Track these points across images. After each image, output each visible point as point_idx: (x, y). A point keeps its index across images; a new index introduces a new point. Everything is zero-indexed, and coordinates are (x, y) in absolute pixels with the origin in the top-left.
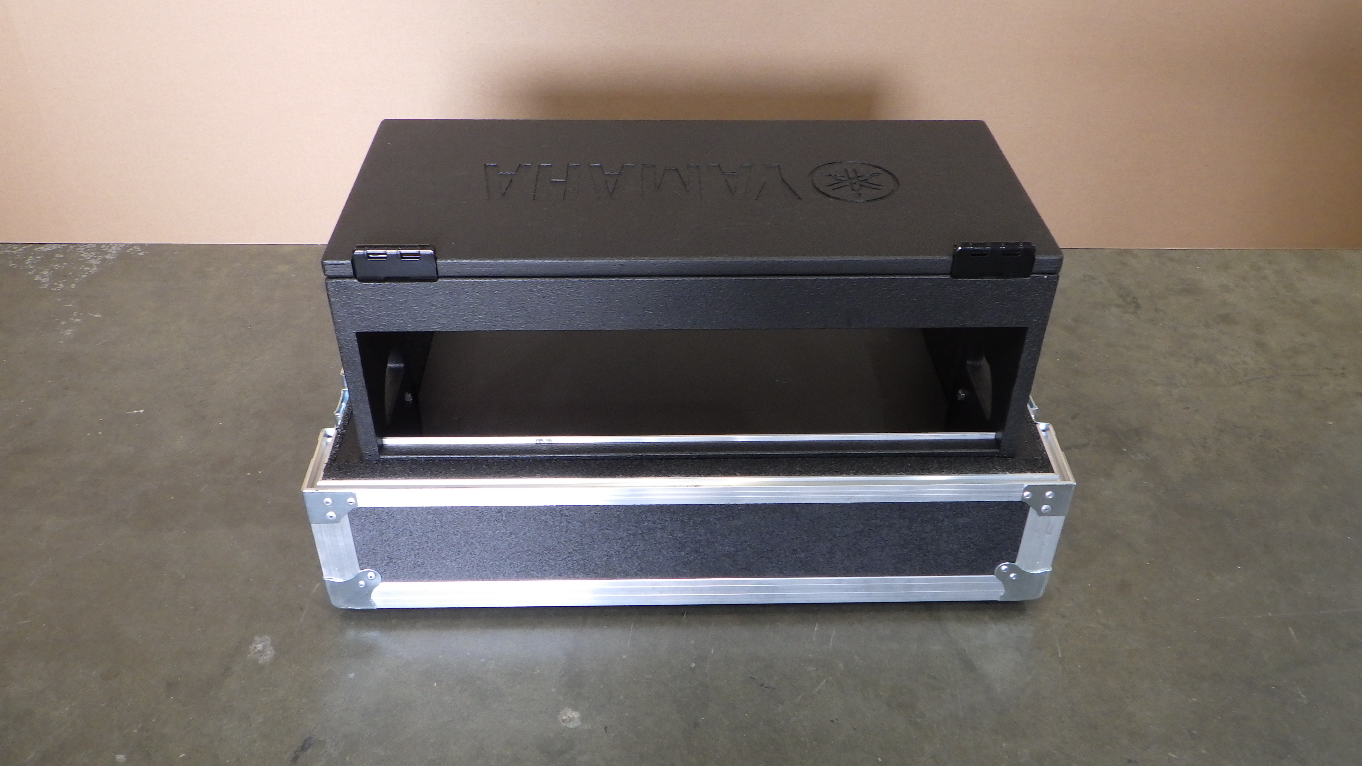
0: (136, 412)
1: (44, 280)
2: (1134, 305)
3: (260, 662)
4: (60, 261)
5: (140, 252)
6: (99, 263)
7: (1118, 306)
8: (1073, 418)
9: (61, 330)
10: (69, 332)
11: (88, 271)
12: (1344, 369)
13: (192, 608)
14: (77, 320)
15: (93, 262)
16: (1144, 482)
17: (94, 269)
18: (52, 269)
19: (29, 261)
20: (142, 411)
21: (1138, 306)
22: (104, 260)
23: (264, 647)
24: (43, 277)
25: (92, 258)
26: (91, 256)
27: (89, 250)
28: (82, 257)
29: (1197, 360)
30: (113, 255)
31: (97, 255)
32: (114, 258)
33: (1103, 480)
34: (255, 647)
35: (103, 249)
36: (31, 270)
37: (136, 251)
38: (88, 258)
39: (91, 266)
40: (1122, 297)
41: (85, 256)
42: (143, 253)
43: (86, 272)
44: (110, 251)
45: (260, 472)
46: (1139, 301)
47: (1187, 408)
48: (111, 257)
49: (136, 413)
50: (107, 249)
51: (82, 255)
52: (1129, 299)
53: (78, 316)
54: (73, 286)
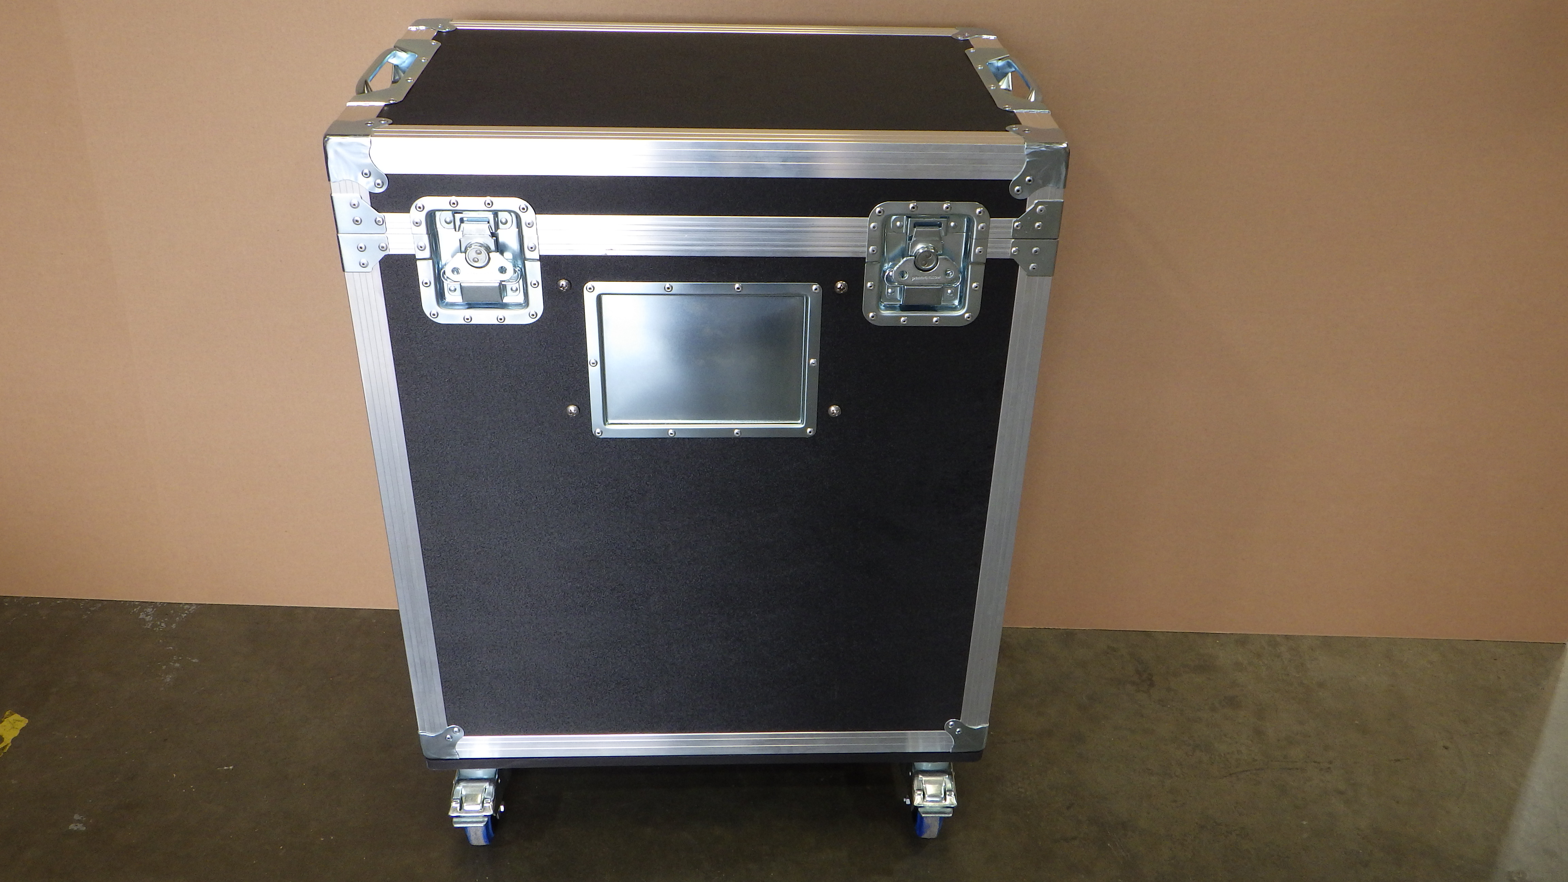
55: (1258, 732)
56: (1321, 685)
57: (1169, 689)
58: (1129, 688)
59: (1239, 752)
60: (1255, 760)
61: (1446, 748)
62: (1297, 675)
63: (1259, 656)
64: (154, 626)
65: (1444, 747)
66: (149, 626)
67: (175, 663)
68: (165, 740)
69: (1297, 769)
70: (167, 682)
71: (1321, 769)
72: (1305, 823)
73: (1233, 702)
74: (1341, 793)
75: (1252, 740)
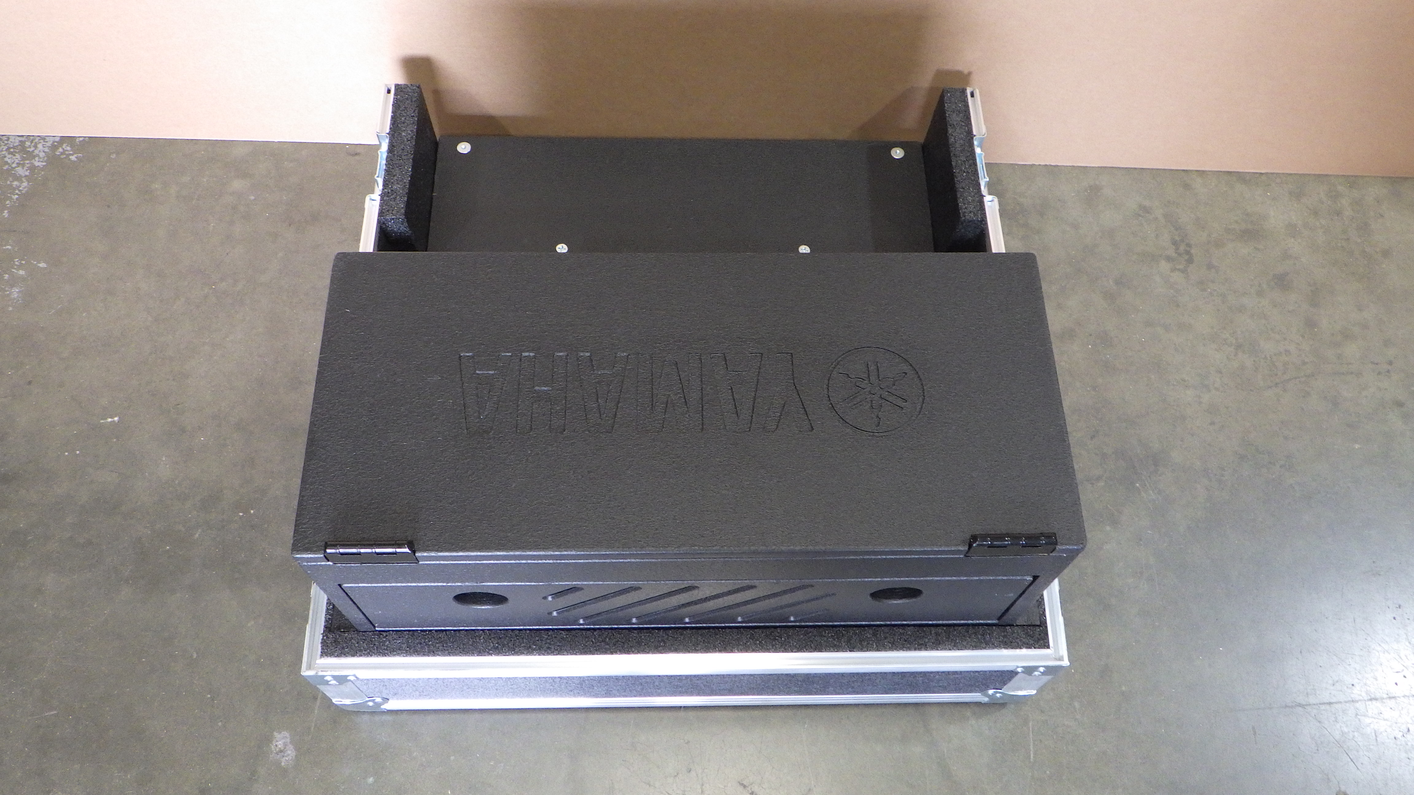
0: (109, 420)
2: (1186, 257)
3: (283, 764)
5: (72, 155)
6: (27, 173)
7: (1169, 259)
8: (1092, 437)
9: (7, 289)
10: (15, 292)
11: (18, 187)
12: (1390, 363)
13: (209, 696)
14: (22, 272)
15: (21, 171)
16: (1150, 532)
17: (25, 184)
20: (116, 419)
21: (1190, 261)
22: (32, 168)
23: (285, 745)
25: (18, 164)
26: (17, 161)
27: (12, 150)
28: (7, 163)
29: (1239, 347)
30: (41, 160)
31: (23, 159)
32: (44, 166)
33: (1108, 528)
34: (276, 746)
35: (28, 149)
37: (67, 153)
38: (14, 165)
39: (19, 178)
40: (1175, 243)
41: (9, 161)
42: (76, 155)
43: (14, 189)
44: (36, 152)
45: (252, 511)
46: (1193, 251)
47: (1212, 423)
48: (40, 164)
49: (111, 421)
50: (32, 149)
51: (6, 159)
52: (1182, 248)
53: (20, 267)
54: (6, 214)
55: (1311, 324)
56: (1386, 253)
57: (1210, 266)
58: (1164, 266)
59: (1287, 352)
60: (1304, 363)
62: (1359, 241)
63: (1316, 213)
67: (18, 269)
68: (30, 383)
69: (1352, 373)
70: (14, 299)
71: (1379, 373)
73: (1282, 282)
74: (1400, 404)
75: (1303, 337)
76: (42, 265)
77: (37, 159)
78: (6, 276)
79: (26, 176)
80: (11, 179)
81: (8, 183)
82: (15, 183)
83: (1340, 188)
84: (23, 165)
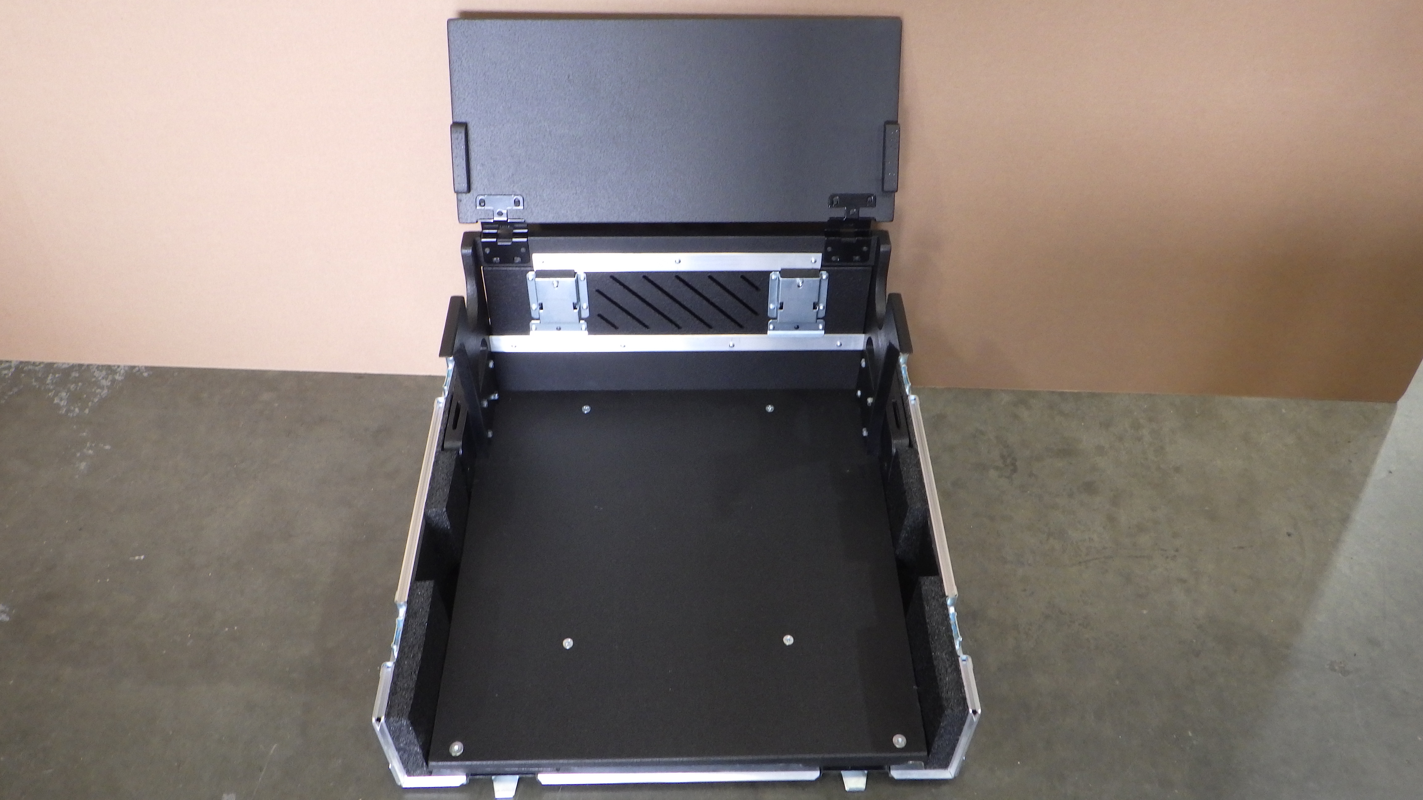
0: (137, 558)
1: (63, 403)
2: (1012, 468)
4: (76, 381)
6: (109, 384)
7: (997, 468)
9: (77, 463)
10: (83, 466)
12: (1177, 550)
14: (90, 452)
15: (104, 383)
17: (105, 391)
18: (69, 390)
19: (49, 381)
20: (142, 557)
21: (1015, 470)
22: (113, 381)
24: (61, 400)
25: (103, 378)
29: (1050, 535)
30: (121, 377)
31: (107, 374)
32: (121, 380)
36: (50, 391)
38: (99, 380)
39: (102, 388)
40: (1003, 457)
43: (98, 393)
46: (1017, 463)
47: (1025, 590)
48: (118, 381)
52: (1009, 461)
53: (91, 448)
54: (87, 411)
55: (1111, 519)
56: (1177, 470)
57: (1031, 475)
58: (993, 473)
59: (1091, 540)
60: (1104, 548)
61: (1289, 535)
62: (1156, 459)
63: (1121, 439)
64: (68, 411)
65: (1287, 533)
66: (63, 411)
67: (88, 450)
69: (1144, 557)
70: (81, 470)
71: (1167, 557)
72: (1145, 612)
73: (1090, 488)
74: (1183, 581)
75: (1104, 528)
76: (108, 447)
77: (118, 374)
78: (78, 455)
79: (107, 386)
80: (96, 388)
81: (93, 390)
82: (98, 391)
83: (1141, 421)
84: (106, 379)
